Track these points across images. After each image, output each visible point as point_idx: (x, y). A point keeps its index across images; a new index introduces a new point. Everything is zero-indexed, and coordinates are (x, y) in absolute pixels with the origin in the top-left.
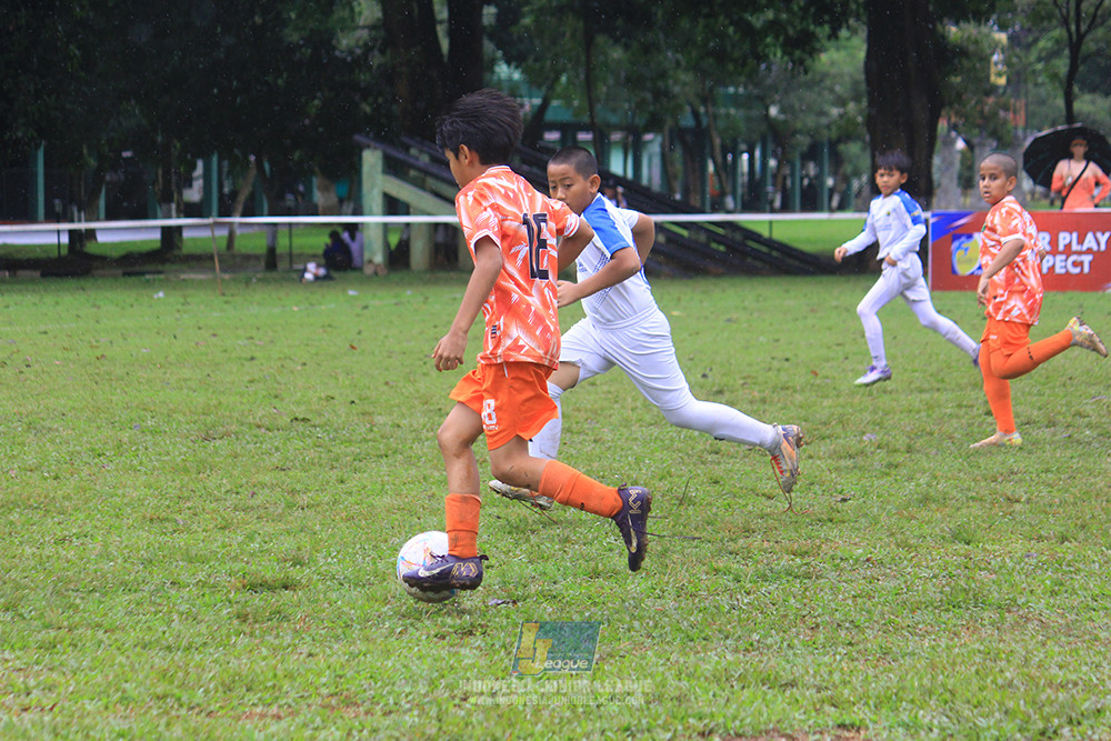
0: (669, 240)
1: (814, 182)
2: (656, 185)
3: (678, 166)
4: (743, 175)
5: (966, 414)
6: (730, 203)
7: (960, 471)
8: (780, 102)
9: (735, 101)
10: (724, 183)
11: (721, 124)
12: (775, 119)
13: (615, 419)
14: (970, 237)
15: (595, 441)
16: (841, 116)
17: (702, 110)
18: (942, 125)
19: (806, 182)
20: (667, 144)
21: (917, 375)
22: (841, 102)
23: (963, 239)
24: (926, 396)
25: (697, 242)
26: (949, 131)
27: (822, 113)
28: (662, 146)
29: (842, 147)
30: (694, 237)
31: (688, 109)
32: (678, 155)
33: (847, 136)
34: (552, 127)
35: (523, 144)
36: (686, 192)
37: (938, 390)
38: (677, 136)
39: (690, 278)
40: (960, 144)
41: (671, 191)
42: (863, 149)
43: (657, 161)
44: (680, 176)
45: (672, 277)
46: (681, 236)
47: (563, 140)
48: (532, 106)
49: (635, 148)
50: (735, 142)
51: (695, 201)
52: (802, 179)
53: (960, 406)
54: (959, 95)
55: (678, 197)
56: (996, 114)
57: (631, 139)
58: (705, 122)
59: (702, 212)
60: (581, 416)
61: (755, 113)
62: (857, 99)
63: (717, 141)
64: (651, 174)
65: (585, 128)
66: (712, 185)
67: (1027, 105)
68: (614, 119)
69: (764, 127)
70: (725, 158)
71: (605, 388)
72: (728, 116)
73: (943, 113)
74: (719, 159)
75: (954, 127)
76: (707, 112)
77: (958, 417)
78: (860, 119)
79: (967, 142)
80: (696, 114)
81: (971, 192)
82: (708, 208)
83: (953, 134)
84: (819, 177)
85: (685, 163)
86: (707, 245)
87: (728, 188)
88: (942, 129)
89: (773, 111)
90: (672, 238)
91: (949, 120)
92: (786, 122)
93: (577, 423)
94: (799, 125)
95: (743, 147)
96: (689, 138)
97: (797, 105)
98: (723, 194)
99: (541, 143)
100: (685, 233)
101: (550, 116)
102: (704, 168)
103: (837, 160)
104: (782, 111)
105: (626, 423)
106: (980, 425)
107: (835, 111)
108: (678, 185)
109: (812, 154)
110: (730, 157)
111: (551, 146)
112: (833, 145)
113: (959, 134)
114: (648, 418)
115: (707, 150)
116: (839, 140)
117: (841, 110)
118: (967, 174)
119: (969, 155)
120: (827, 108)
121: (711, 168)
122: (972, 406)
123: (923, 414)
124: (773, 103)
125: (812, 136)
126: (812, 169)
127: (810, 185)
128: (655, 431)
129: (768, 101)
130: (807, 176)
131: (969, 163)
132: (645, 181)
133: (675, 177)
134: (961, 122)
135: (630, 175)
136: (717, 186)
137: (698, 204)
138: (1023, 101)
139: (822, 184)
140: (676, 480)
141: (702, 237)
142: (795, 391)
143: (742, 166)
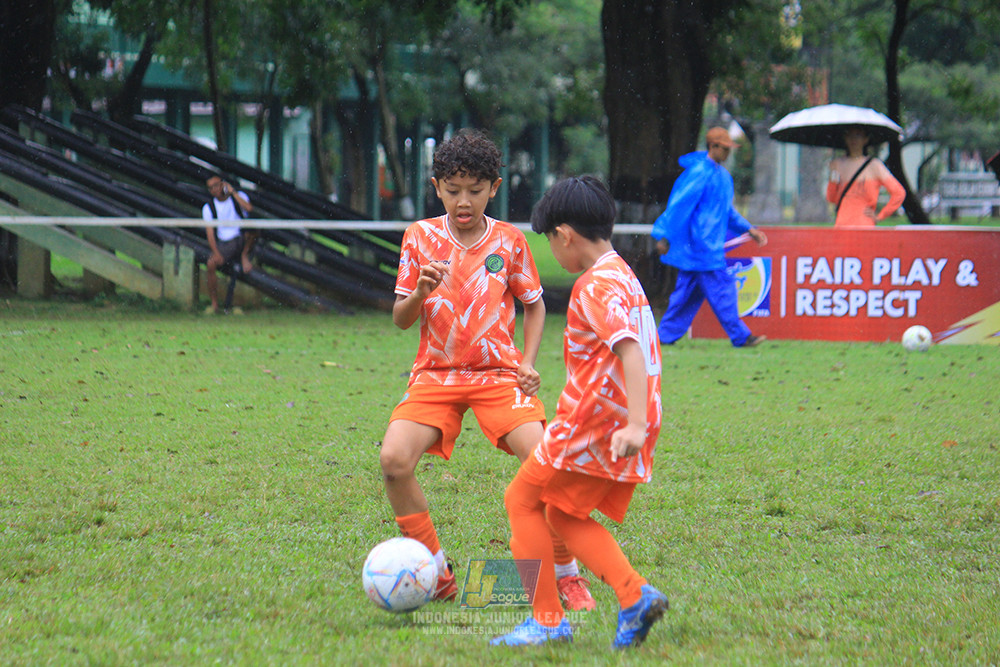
0: (321, 260)
1: (529, 182)
2: (303, 181)
3: (334, 155)
4: (427, 168)
5: (741, 512)
6: (407, 206)
7: (732, 592)
8: (481, 67)
9: (419, 64)
10: (401, 181)
11: (397, 96)
12: (473, 90)
13: (243, 512)
14: (747, 262)
15: (215, 543)
16: (569, 89)
17: (369, 75)
18: (710, 104)
19: (516, 180)
20: (319, 123)
21: (671, 455)
22: (570, 69)
23: (738, 265)
24: (685, 486)
25: (362, 264)
26: (720, 113)
27: (541, 83)
28: (312, 124)
29: (568, 132)
30: (356, 257)
31: (350, 72)
32: (334, 136)
33: (576, 117)
34: (155, 94)
35: (112, 119)
36: (346, 190)
37: (702, 477)
38: (333, 113)
39: (352, 314)
40: (735, 131)
41: (324, 188)
42: (599, 135)
43: (304, 147)
44: (337, 167)
45: (325, 311)
46: (340, 254)
47: (169, 115)
48: (125, 62)
49: (272, 128)
50: (416, 123)
51: (358, 205)
52: (510, 176)
53: (732, 501)
54: (737, 62)
55: (334, 198)
56: (788, 89)
57: (266, 114)
58: (373, 91)
59: (368, 218)
60: (194, 508)
61: (446, 80)
62: (590, 65)
63: (391, 121)
64: (296, 165)
65: (202, 99)
66: (382, 182)
67: (830, 77)
68: (243, 86)
69: (457, 101)
70: (401, 145)
71: (229, 468)
72: (406, 85)
73: (713, 85)
74: (394, 146)
75: (727, 107)
76: (376, 79)
77: (728, 516)
78: (596, 94)
79: (745, 128)
80: (361, 82)
81: (749, 199)
82: (376, 212)
83: (726, 116)
84: (535, 174)
85: (344, 150)
86: (376, 268)
87: (406, 188)
88: (710, 109)
89: (471, 79)
90: (326, 258)
91: (720, 99)
92: (488, 94)
93: (189, 517)
94: (509, 99)
95: (427, 129)
96: (350, 115)
97: (505, 72)
98: (398, 195)
99: (139, 118)
100: (344, 250)
101: (151, 78)
102: (371, 158)
103: (561, 151)
104: (486, 79)
105: (260, 519)
106: (760, 528)
107: (559, 82)
108: (333, 183)
109: (525, 141)
110: (408, 143)
111: (151, 120)
112: (555, 129)
113: (734, 116)
114: (290, 511)
115: (377, 132)
116: (567, 123)
117: (569, 81)
118: (744, 173)
119: (747, 146)
120: (546, 75)
121: (381, 158)
122: (748, 502)
123: (679, 511)
124: (472, 67)
125: (525, 115)
126: (525, 162)
127: (522, 184)
128: (301, 530)
129: (464, 66)
130: (518, 172)
131: (746, 158)
132: (286, 175)
133: (331, 171)
134: (736, 102)
135: (265, 165)
136: (390, 185)
137: (362, 210)
138: (825, 71)
139: (538, 184)
140: (331, 599)
141: (369, 256)
142: (499, 476)
143: (426, 157)
